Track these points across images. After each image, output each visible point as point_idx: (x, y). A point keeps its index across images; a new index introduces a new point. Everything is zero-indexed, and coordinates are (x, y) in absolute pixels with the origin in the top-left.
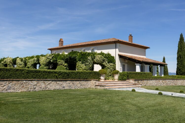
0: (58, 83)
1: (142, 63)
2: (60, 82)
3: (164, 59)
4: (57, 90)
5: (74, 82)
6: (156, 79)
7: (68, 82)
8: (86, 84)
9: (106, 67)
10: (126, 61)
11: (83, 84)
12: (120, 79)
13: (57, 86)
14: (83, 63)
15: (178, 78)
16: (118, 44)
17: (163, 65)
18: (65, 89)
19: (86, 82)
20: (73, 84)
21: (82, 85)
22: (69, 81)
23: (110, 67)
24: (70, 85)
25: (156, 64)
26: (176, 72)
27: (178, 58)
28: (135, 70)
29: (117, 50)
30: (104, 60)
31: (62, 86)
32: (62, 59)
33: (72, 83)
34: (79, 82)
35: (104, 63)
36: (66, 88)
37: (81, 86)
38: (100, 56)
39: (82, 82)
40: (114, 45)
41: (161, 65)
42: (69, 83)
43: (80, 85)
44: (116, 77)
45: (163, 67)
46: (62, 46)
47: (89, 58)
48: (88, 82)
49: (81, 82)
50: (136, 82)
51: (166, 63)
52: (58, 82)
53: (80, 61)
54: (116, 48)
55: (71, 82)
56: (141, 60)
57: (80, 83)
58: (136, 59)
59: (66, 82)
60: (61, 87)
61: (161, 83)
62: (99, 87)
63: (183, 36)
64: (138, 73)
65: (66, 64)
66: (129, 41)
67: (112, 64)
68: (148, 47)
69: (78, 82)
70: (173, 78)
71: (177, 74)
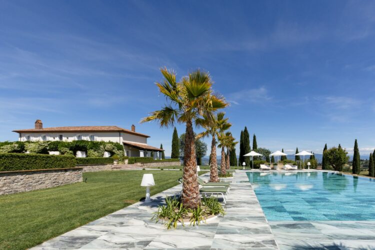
1: (146, 150)
3: (161, 145)
6: (156, 161)
8: (103, 167)
9: (115, 153)
10: (130, 148)
12: (129, 163)
14: (95, 151)
15: (173, 160)
16: (122, 134)
17: (161, 151)
25: (156, 151)
26: (170, 156)
27: (172, 146)
28: (139, 156)
29: (121, 138)
30: (114, 148)
32: (66, 147)
35: (114, 151)
37: (99, 170)
38: (110, 145)
39: (100, 166)
40: (118, 133)
41: (160, 151)
44: (126, 161)
45: (161, 153)
46: (40, 129)
47: (102, 146)
48: (105, 166)
50: (142, 165)
51: (164, 149)
53: (92, 149)
54: (120, 136)
56: (144, 147)
58: (140, 146)
61: (160, 164)
62: (115, 169)
63: (177, 129)
64: (142, 158)
65: (71, 152)
66: (132, 130)
67: (121, 151)
68: (148, 136)
69: (97, 166)
70: (169, 161)
71: (172, 158)
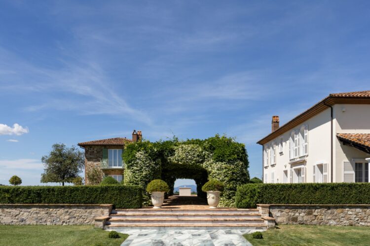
0: (7, 212)
2: (14, 210)
4: (5, 224)
5: (51, 210)
7: (33, 210)
8: (86, 214)
9: (210, 172)
11: (78, 215)
13: (4, 218)
18: (25, 225)
19: (88, 210)
20: (47, 213)
21: (75, 217)
22: (35, 209)
23: (218, 172)
24: (39, 215)
31: (17, 217)
33: (44, 212)
34: (66, 210)
36: (28, 223)
37: (72, 220)
39: (75, 209)
42: (36, 213)
43: (67, 217)
48: (95, 210)
49: (70, 211)
52: (6, 210)
55: (41, 209)
57: (67, 212)
59: (29, 210)
60: (16, 220)
